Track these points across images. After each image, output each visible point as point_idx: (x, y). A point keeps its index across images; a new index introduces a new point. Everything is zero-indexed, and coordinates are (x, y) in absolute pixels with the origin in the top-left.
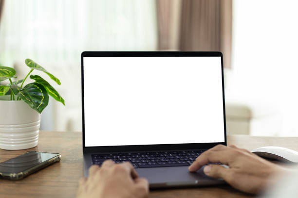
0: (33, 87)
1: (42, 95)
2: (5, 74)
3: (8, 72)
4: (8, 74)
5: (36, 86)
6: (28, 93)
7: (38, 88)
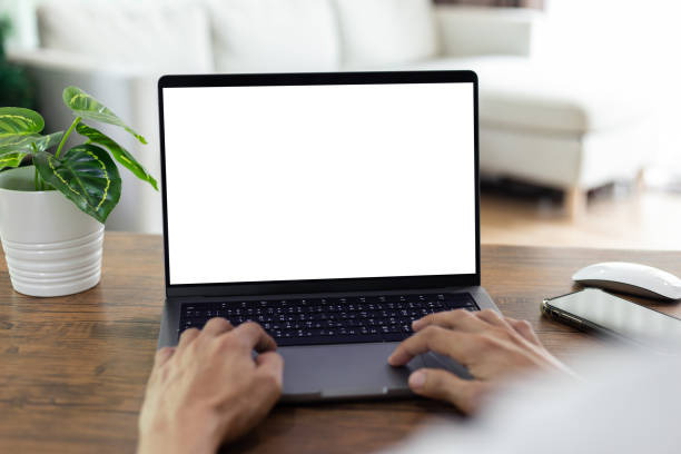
0: (85, 155)
1: (106, 176)
2: (20, 128)
3: (26, 123)
4: (26, 127)
5: (90, 153)
6: (74, 172)
7: (96, 158)
